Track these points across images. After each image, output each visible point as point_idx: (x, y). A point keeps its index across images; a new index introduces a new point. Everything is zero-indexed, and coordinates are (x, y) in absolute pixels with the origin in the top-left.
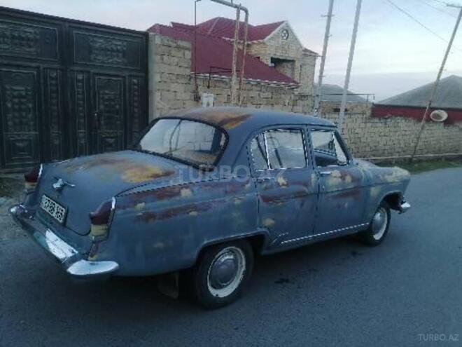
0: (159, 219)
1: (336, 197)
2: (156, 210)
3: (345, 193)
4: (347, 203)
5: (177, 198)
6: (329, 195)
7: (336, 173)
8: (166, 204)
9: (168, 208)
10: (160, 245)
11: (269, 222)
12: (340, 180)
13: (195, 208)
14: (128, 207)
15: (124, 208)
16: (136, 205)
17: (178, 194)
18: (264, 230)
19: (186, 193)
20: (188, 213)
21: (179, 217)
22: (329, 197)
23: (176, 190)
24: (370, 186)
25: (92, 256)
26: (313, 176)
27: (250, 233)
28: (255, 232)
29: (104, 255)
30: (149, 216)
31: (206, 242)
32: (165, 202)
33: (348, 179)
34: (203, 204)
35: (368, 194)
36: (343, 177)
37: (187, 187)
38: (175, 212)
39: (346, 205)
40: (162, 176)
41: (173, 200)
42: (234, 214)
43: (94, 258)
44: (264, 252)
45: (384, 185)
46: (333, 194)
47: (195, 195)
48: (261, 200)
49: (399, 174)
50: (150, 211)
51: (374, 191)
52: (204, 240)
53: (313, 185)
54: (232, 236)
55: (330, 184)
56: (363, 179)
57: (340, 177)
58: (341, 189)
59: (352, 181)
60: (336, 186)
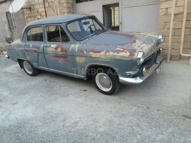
1: (53, 56)
3: (58, 56)
6: (50, 55)
7: (53, 46)
11: (28, 58)
26: (42, 46)
33: (59, 50)
39: (60, 62)
45: (89, 58)
48: (25, 51)
53: (41, 49)
55: (49, 50)
56: (69, 51)
57: (55, 48)
58: (54, 53)
59: (61, 51)
60: (52, 51)
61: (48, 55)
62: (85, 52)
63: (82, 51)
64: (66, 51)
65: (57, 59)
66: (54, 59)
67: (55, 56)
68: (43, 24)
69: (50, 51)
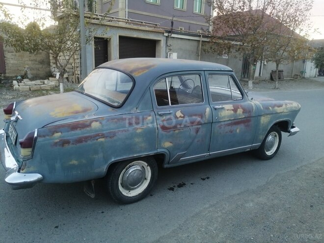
0: (73, 144)
1: (229, 125)
2: (71, 138)
3: (236, 122)
4: (238, 129)
5: (88, 129)
6: (222, 123)
7: (229, 107)
8: (78, 133)
9: (81, 136)
10: (75, 162)
11: (167, 144)
12: (232, 112)
13: (103, 136)
14: (48, 135)
15: (44, 136)
16: (53, 134)
17: (89, 125)
18: (163, 150)
19: (95, 125)
20: (97, 139)
21: (89, 142)
22: (222, 125)
23: (88, 123)
24: (261, 116)
25: (23, 170)
26: (208, 110)
27: (152, 153)
28: (156, 152)
29: (32, 169)
30: (64, 142)
31: (113, 160)
32: (78, 131)
33: (240, 111)
34: (110, 133)
35: (258, 121)
36: (235, 110)
37: (96, 121)
38: (86, 139)
39: (238, 131)
40: (81, 112)
41: (84, 130)
42: (137, 140)
43: (24, 171)
44: (166, 166)
45: (274, 115)
46: (226, 123)
47: (103, 126)
48: (160, 129)
49: (289, 106)
50: (65, 138)
51: (264, 120)
52: (111, 159)
53: (207, 117)
54: (135, 155)
55: (223, 115)
56: (254, 111)
57: (233, 110)
58: (233, 119)
59: (243, 112)
60: (228, 117)
61: (220, 124)
62: (271, 108)
63: (267, 108)
64: (250, 112)
65: (234, 127)
66: (228, 129)
67: (232, 123)
68: (204, 71)
69: (224, 117)
